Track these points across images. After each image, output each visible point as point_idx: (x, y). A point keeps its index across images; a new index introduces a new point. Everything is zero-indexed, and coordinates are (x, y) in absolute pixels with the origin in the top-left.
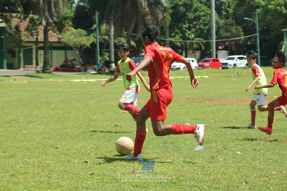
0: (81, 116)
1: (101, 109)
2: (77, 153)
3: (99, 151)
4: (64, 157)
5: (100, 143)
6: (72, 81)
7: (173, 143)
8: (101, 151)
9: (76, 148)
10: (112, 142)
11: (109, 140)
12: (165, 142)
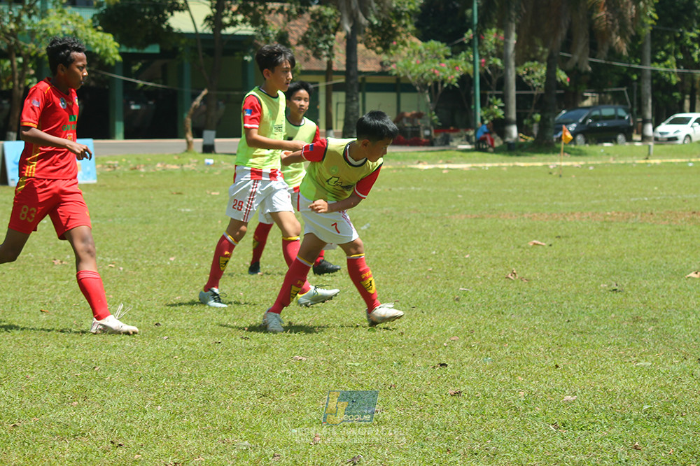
0: (434, 252)
1: (481, 236)
2: (422, 343)
3: (473, 338)
4: (388, 353)
5: (478, 318)
6: (412, 169)
7: (655, 320)
8: (480, 337)
9: (419, 331)
10: (508, 316)
11: (498, 312)
12: (636, 319)
